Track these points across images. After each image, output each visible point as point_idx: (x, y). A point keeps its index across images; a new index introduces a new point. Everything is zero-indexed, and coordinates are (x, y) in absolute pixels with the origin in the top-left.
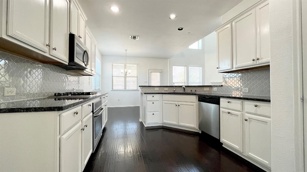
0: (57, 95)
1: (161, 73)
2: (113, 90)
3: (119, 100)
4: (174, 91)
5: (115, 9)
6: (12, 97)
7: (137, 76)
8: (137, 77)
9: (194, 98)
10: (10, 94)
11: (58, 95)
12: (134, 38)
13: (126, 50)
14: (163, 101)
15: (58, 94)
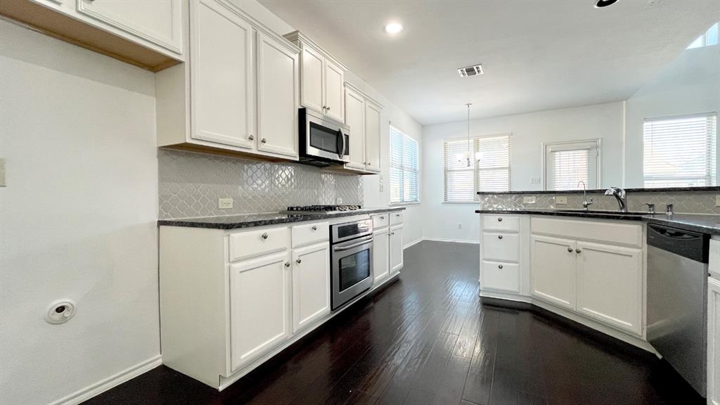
0: (295, 209)
1: (594, 151)
2: (446, 202)
3: (460, 226)
4: (586, 206)
5: (394, 28)
6: (228, 210)
7: (510, 165)
8: (509, 168)
9: (635, 232)
10: (225, 207)
11: (297, 210)
12: (470, 71)
13: (468, 105)
14: (533, 236)
15: (297, 208)
